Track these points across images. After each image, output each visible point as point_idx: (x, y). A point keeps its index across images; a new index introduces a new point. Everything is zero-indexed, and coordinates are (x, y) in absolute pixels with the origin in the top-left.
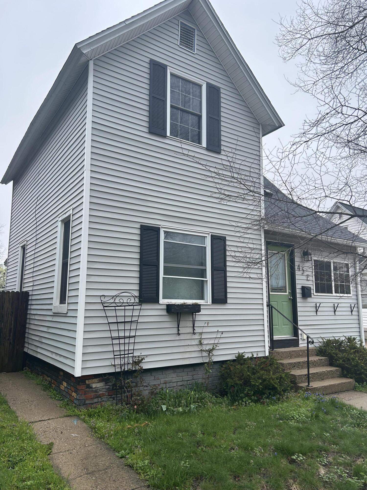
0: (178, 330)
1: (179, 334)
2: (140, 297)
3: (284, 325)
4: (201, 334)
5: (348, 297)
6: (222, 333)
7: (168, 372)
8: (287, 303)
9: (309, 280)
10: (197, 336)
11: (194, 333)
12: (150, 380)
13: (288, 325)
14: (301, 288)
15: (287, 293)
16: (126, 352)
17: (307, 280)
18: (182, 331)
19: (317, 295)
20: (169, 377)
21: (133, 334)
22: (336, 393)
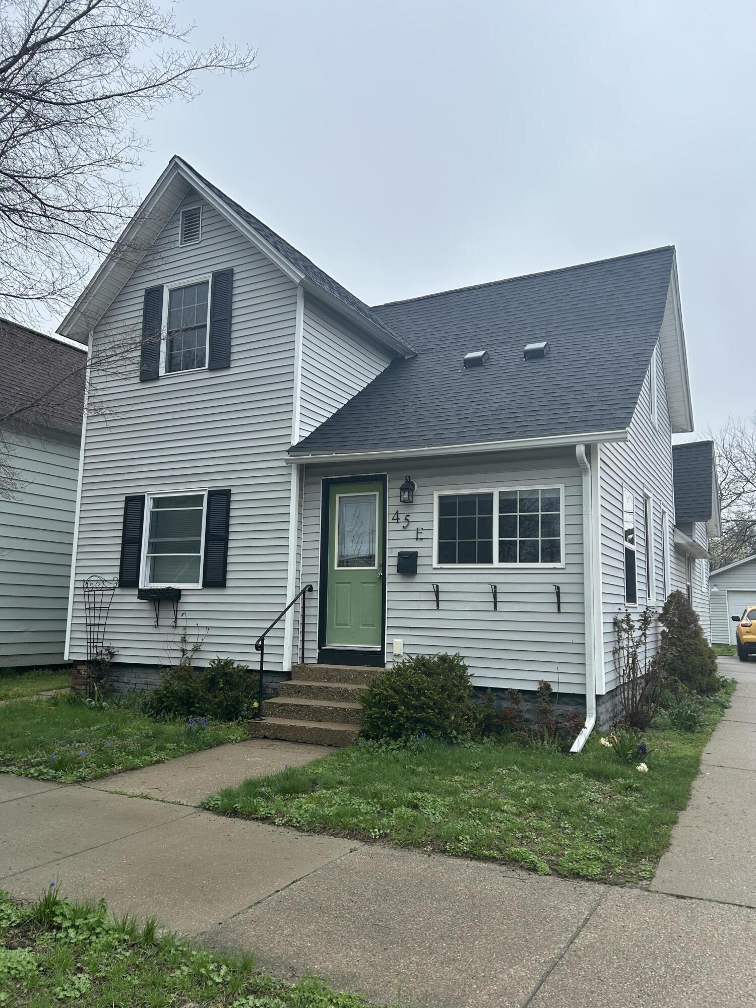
0: (157, 621)
1: (157, 626)
2: (120, 580)
3: (363, 625)
4: (185, 628)
5: (555, 568)
6: (208, 628)
7: (150, 671)
8: (373, 585)
9: (422, 539)
10: (181, 631)
11: (175, 627)
12: (130, 677)
13: (373, 625)
14: (397, 555)
15: (376, 568)
16: (95, 641)
17: (417, 539)
18: (161, 622)
19: (441, 568)
20: (151, 678)
21: (102, 621)
22: (306, 743)
